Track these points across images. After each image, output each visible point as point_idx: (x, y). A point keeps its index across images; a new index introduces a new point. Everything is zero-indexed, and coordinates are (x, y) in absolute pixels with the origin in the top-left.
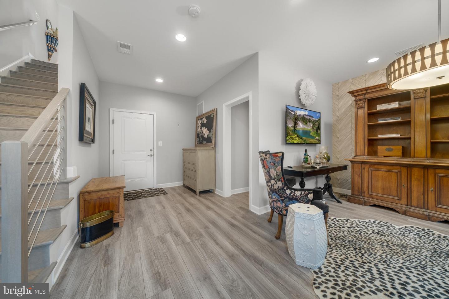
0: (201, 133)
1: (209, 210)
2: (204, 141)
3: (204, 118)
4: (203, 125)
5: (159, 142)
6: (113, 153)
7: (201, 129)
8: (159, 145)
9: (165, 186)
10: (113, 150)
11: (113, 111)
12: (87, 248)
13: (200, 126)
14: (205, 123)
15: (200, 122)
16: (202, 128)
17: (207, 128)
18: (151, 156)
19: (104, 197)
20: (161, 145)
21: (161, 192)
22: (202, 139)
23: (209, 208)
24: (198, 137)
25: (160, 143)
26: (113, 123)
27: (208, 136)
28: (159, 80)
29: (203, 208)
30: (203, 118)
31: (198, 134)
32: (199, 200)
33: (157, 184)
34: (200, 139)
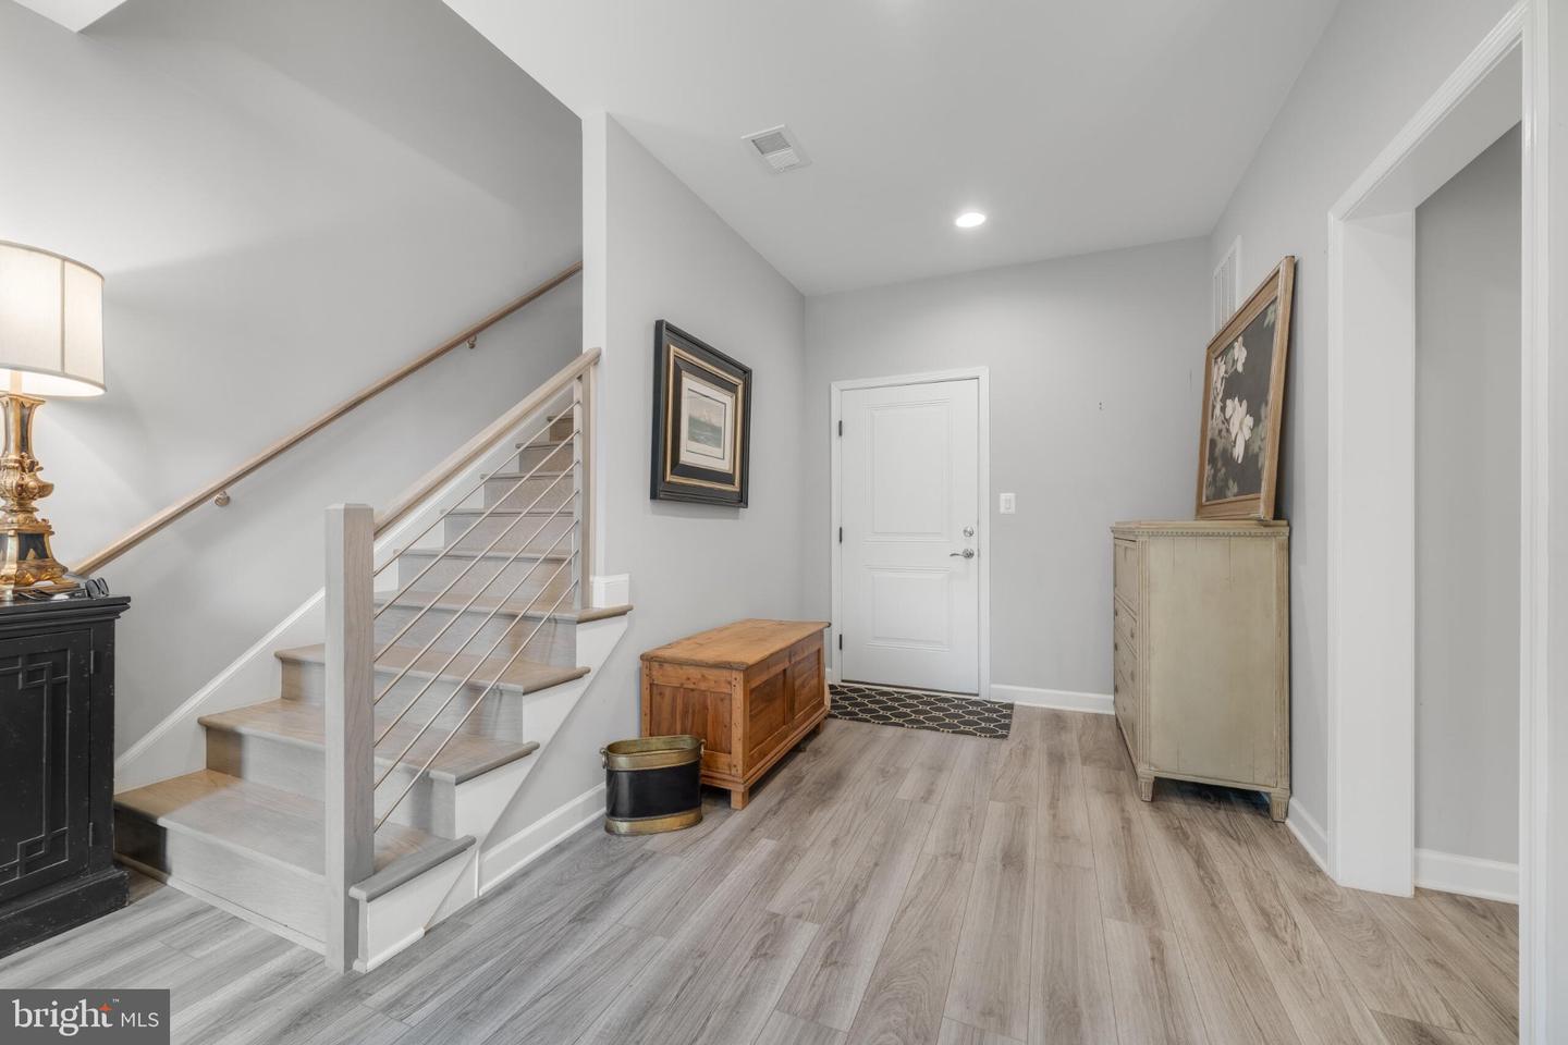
0: (1224, 433)
1: (1122, 919)
2: (1231, 482)
3: (1236, 340)
4: (1234, 387)
5: (1003, 496)
6: (841, 541)
7: (1223, 409)
8: (1002, 510)
9: (1028, 696)
10: (841, 529)
11: (842, 390)
12: (619, 835)
13: (1220, 396)
14: (1240, 368)
15: (1220, 371)
16: (1229, 402)
17: (1245, 402)
18: (969, 555)
19: (692, 686)
20: (1013, 510)
21: (992, 720)
22: (1223, 470)
23: (1139, 900)
24: (1213, 460)
25: (1007, 500)
26: (840, 434)
27: (1247, 445)
28: (971, 219)
29: (1101, 879)
30: (1231, 346)
31: (1213, 442)
32: (1127, 824)
33: (994, 680)
34: (1217, 471)
